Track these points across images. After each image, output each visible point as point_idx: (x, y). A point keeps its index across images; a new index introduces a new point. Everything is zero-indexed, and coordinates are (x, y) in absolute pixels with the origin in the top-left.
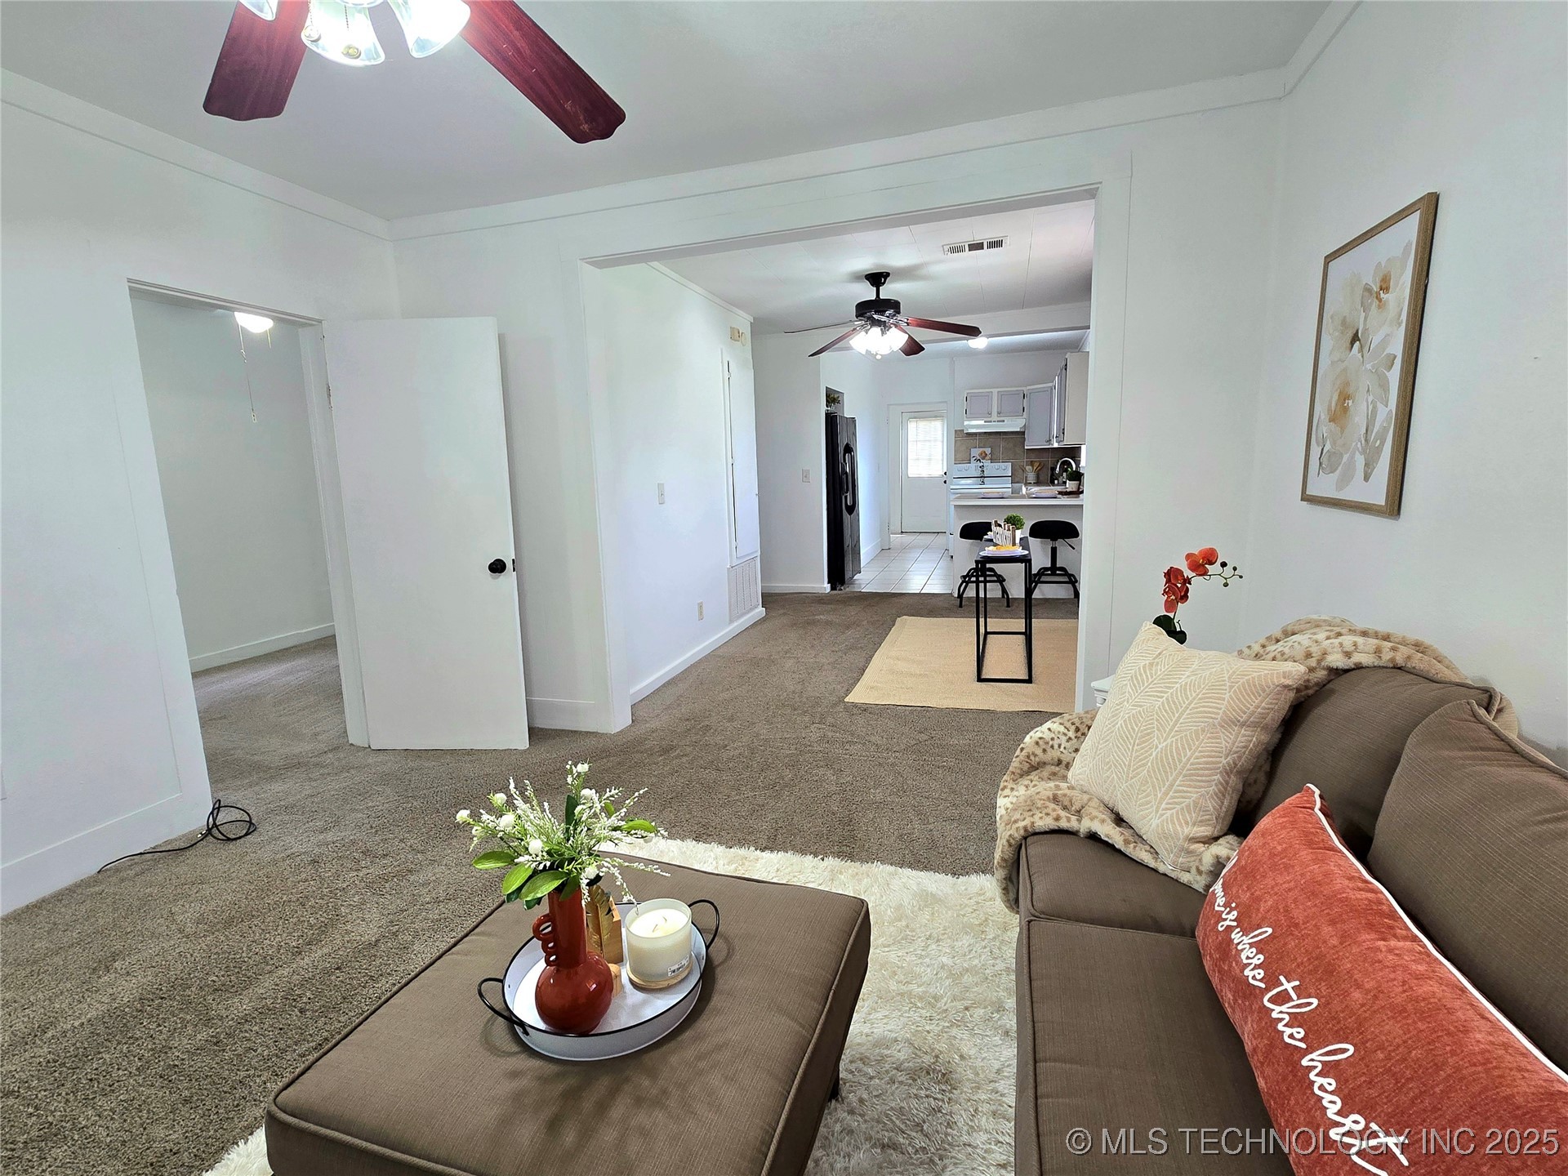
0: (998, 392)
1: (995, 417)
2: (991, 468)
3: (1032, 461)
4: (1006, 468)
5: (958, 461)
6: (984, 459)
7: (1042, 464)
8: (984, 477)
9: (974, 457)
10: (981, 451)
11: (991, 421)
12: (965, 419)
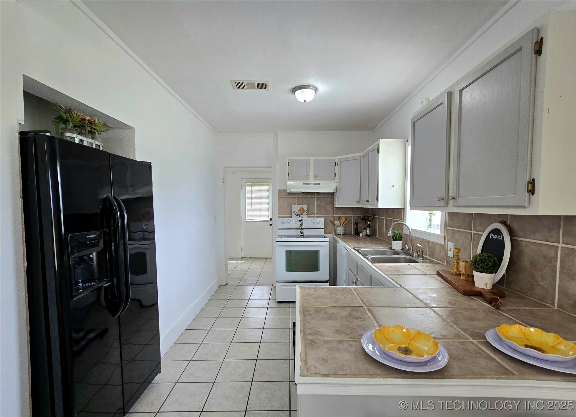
0: (314, 159)
1: (312, 180)
2: (308, 222)
3: (339, 217)
4: (320, 222)
5: (281, 215)
6: (302, 214)
7: (347, 219)
8: (303, 229)
9: (294, 212)
10: (300, 207)
11: (308, 184)
12: (288, 180)
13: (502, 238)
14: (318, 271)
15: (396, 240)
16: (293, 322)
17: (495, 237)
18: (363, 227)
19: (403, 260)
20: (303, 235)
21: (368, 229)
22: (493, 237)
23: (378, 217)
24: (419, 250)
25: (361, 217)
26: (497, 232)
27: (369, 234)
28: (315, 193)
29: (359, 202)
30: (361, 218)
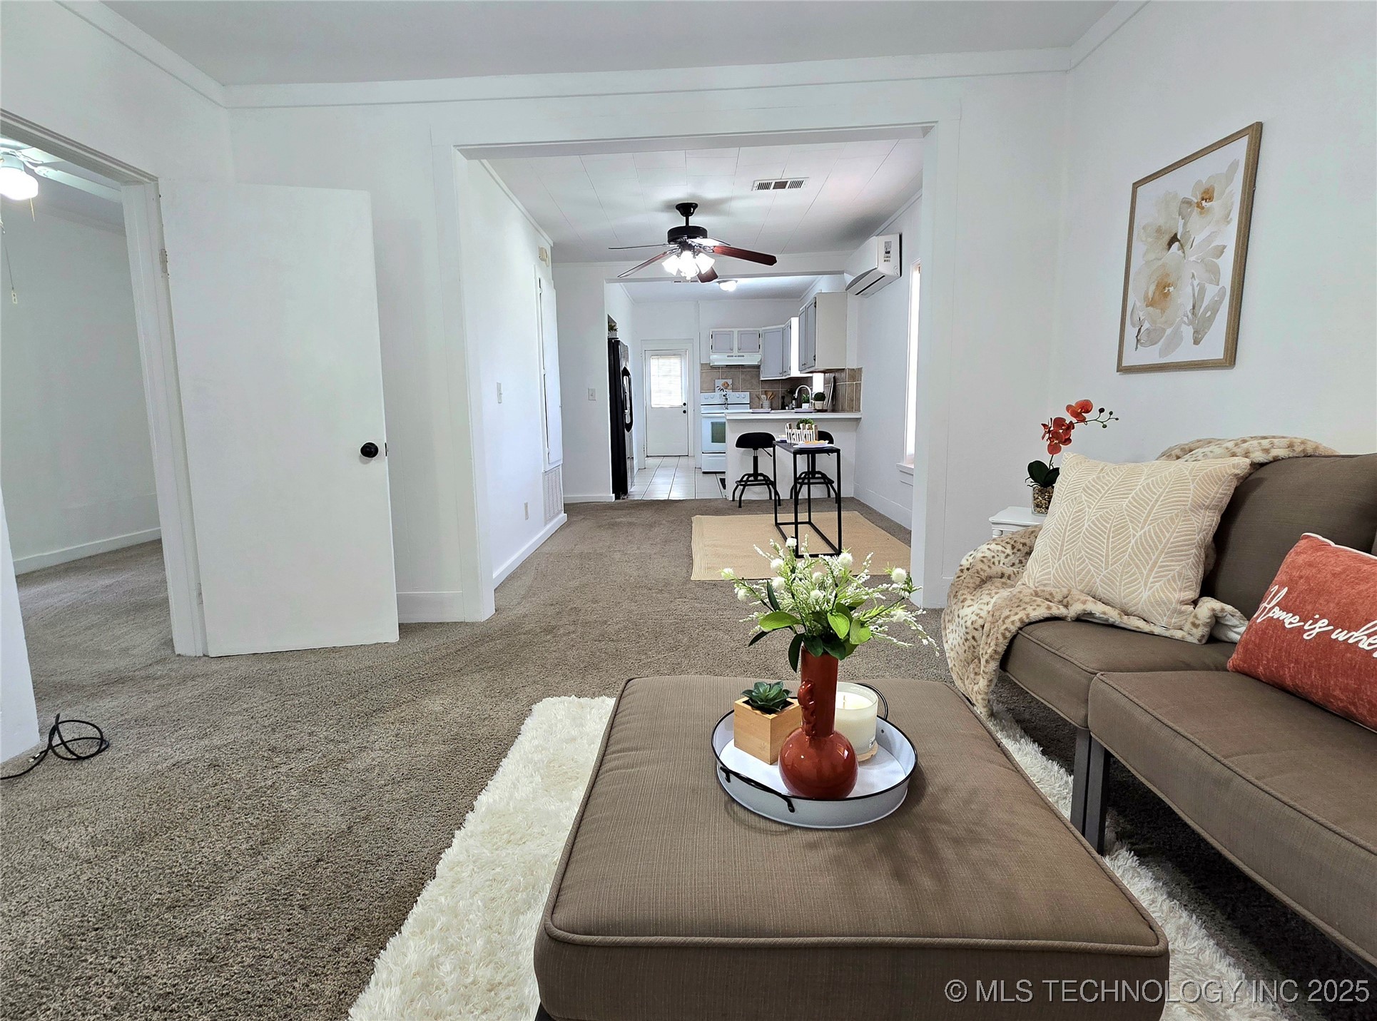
0: (738, 331)
1: (736, 352)
2: (733, 396)
3: (766, 391)
4: (745, 397)
5: (703, 390)
6: (726, 388)
7: (774, 392)
8: (727, 404)
9: (718, 387)
10: (724, 382)
11: (732, 356)
12: (711, 353)
25: (788, 390)
28: (740, 366)
29: (781, 374)
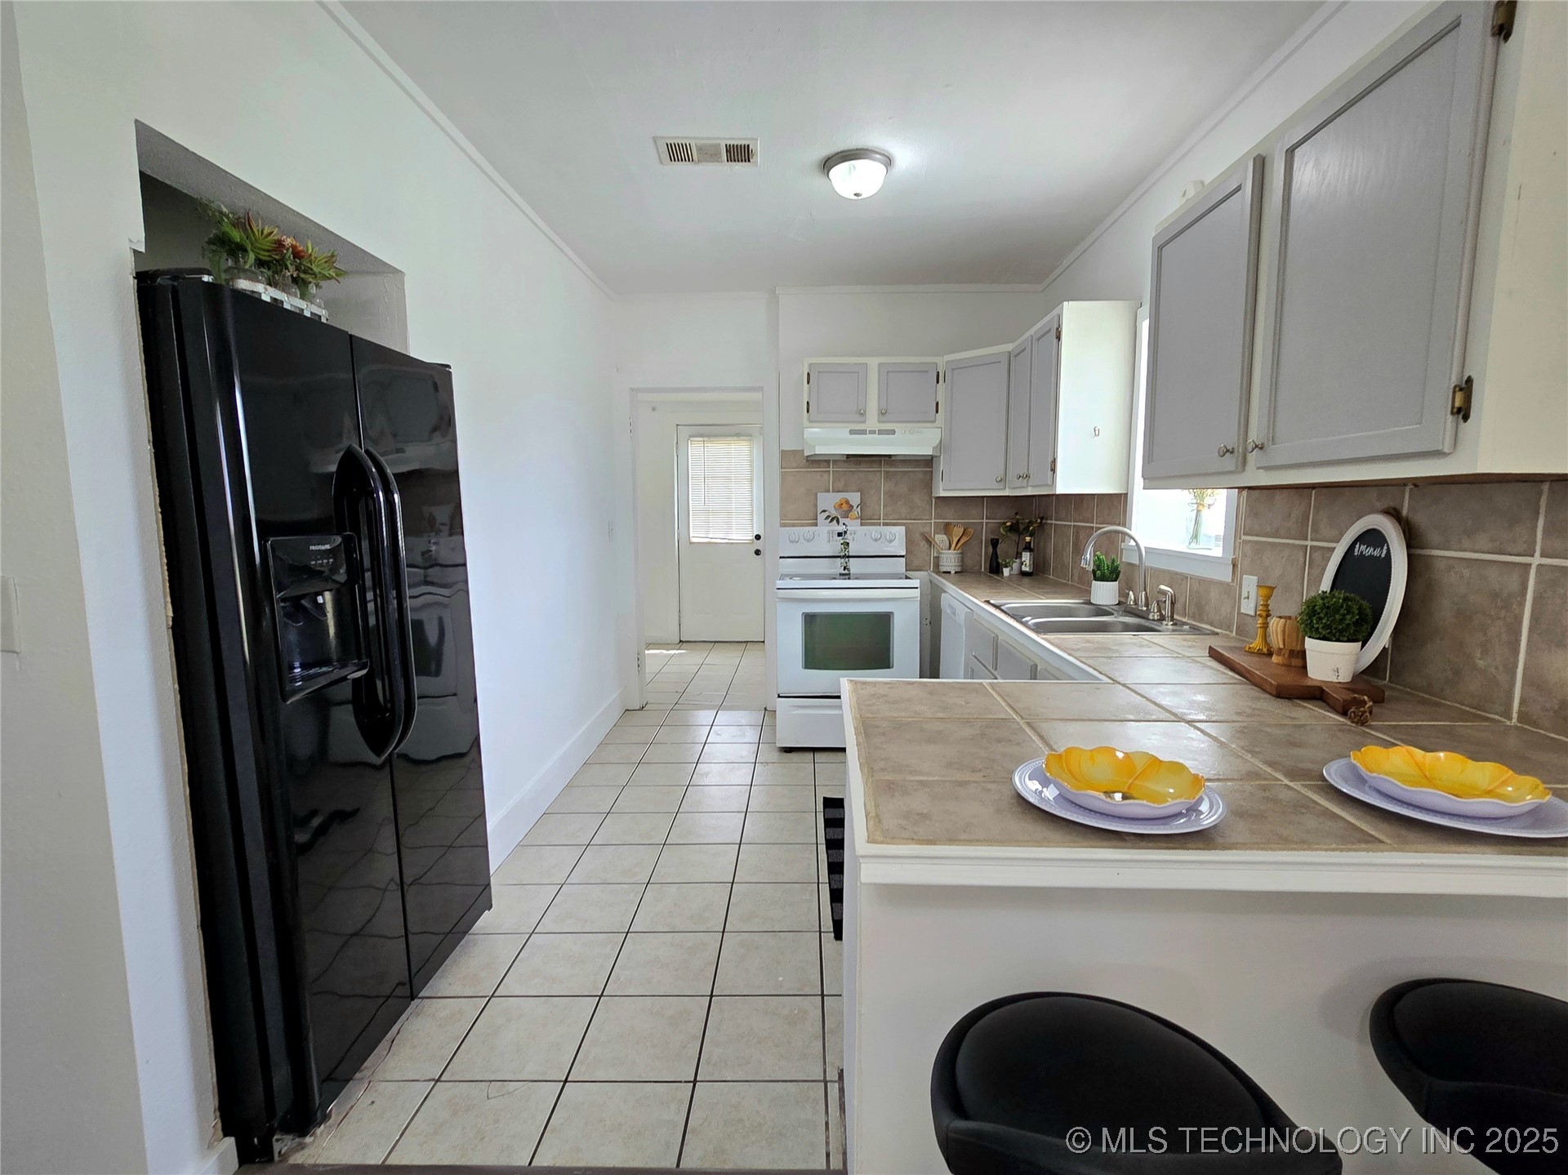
0: (880, 364)
1: (872, 422)
2: (862, 538)
3: (947, 525)
4: (895, 538)
5: (788, 519)
6: (846, 516)
7: (970, 530)
8: (849, 557)
9: (824, 511)
10: (839, 497)
11: (863, 432)
12: (806, 423)
13: (1384, 552)
14: (889, 667)
15: (1103, 579)
16: (824, 798)
17: (1369, 551)
18: (1013, 551)
19: (1120, 627)
20: (849, 574)
21: (1026, 557)
22: (1362, 552)
23: (1054, 522)
24: (1165, 601)
25: (1008, 524)
26: (1373, 537)
27: (1027, 569)
28: (883, 459)
29: (1002, 481)
30: (1008, 527)
